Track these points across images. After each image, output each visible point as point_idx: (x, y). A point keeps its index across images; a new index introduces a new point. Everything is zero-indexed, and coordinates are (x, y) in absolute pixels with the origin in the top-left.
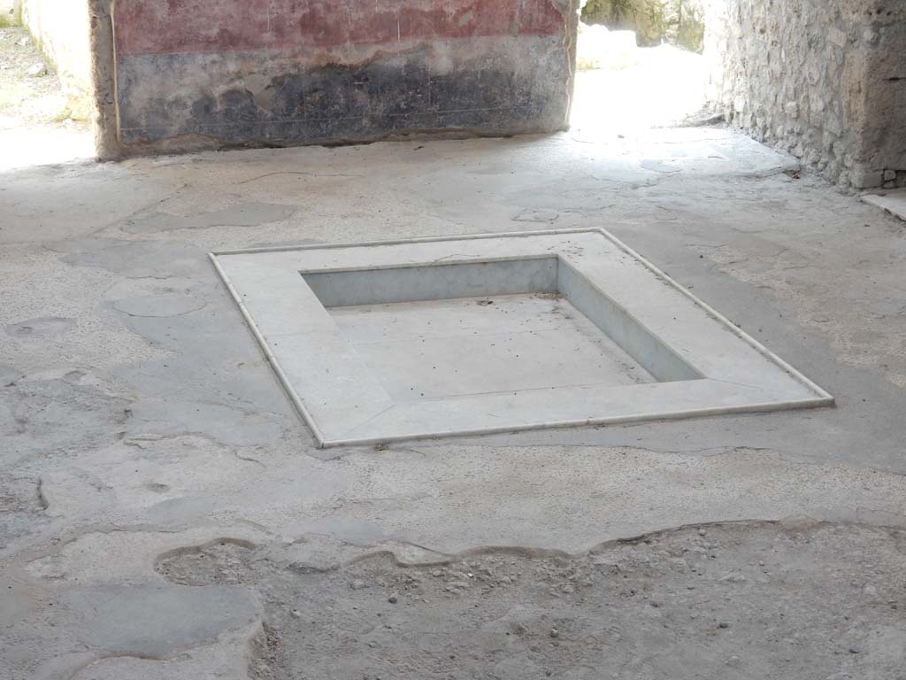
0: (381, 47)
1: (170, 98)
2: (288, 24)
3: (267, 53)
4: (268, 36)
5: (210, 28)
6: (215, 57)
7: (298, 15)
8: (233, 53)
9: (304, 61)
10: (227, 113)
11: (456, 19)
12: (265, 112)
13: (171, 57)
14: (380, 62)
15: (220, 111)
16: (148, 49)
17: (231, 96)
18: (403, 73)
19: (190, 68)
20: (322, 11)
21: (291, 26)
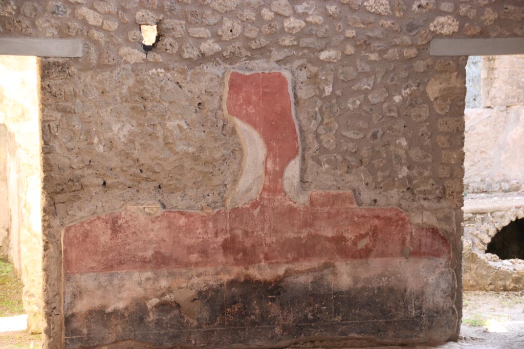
0: (291, 266)
1: (109, 310)
2: (212, 247)
3: (194, 271)
4: (194, 257)
5: (145, 250)
6: (149, 274)
7: (220, 239)
8: (164, 271)
9: (226, 278)
10: (158, 323)
11: (355, 243)
12: (191, 321)
13: (112, 275)
14: (290, 279)
15: (152, 321)
16: (92, 268)
17: (163, 307)
18: (310, 289)
19: (128, 284)
20: (241, 236)
21: (214, 248)
